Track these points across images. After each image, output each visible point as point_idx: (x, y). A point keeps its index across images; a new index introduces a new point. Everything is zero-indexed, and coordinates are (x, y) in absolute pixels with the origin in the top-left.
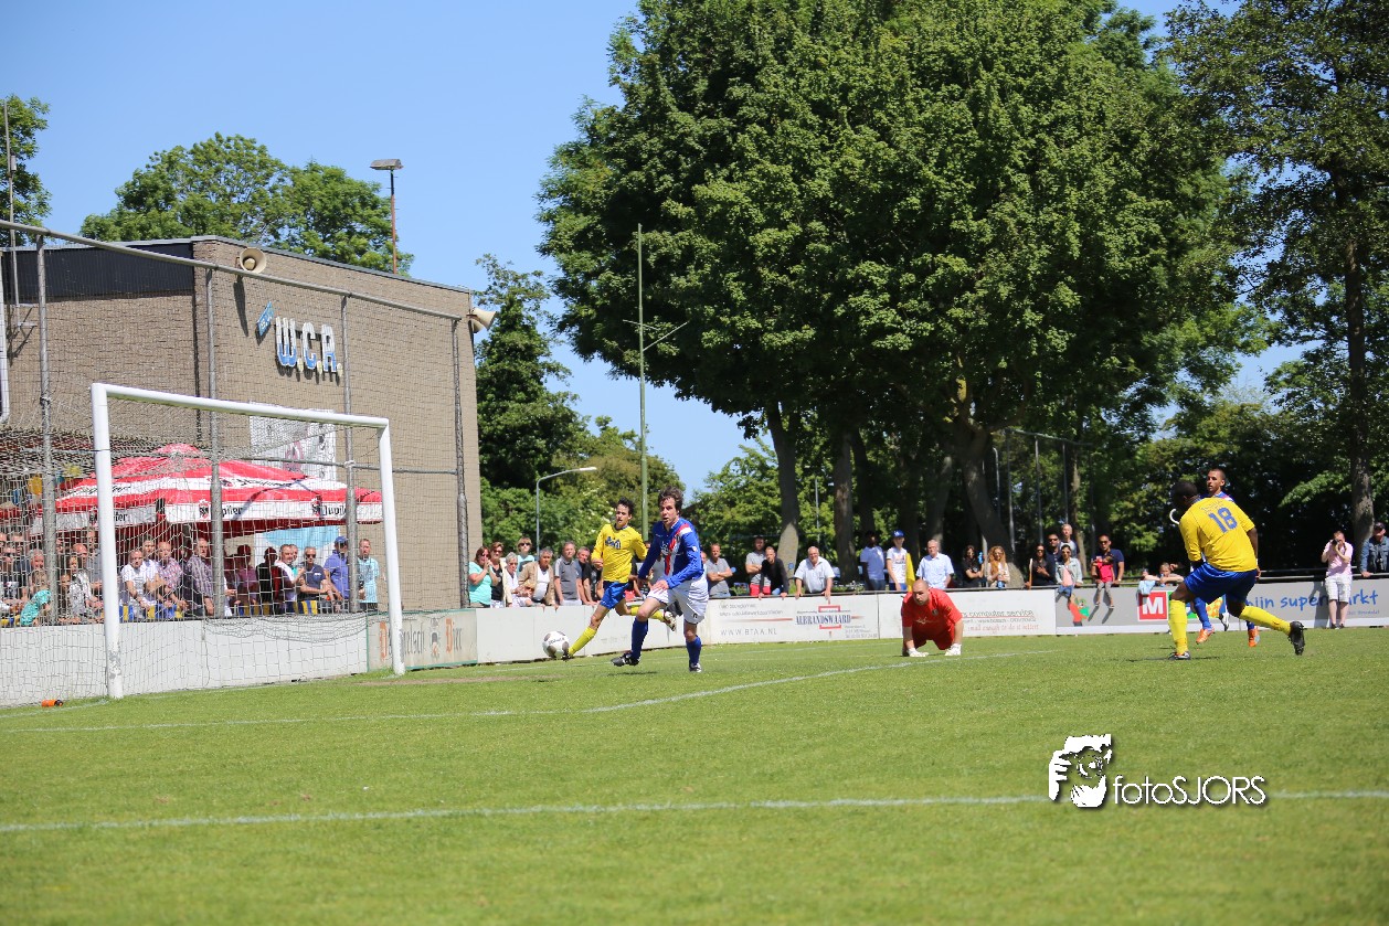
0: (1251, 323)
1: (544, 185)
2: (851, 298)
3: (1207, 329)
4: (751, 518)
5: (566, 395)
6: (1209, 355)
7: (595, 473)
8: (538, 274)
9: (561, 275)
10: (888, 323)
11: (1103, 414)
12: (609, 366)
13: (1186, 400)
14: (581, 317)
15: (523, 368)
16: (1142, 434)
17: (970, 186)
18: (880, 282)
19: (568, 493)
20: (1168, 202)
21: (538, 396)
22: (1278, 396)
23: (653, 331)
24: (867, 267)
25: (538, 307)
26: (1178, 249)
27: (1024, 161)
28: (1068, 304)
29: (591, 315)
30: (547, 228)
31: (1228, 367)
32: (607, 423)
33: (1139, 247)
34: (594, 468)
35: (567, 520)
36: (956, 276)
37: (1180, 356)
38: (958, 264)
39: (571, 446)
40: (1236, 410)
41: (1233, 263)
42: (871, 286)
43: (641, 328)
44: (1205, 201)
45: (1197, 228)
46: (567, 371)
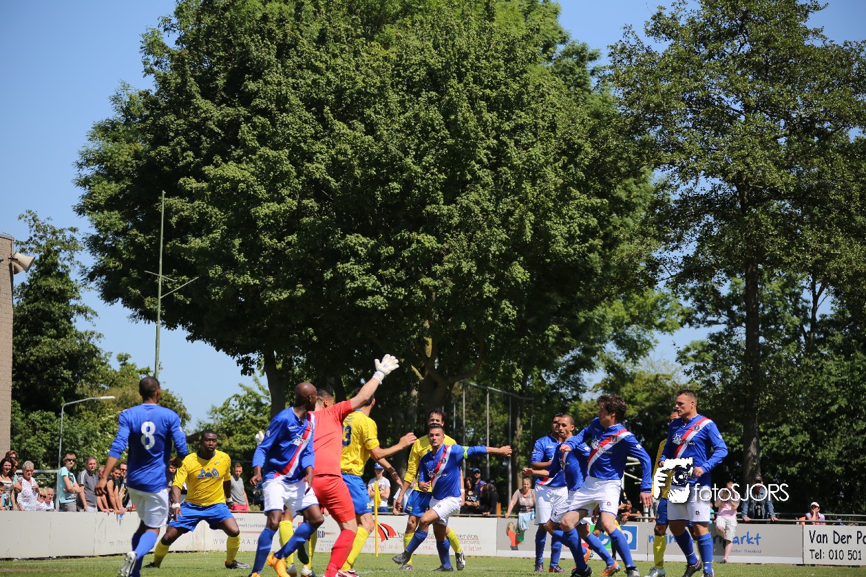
0: (667, 307)
1: (83, 155)
2: (340, 265)
3: (632, 310)
4: (245, 447)
5: (92, 333)
6: (632, 331)
7: (114, 402)
8: (74, 230)
9: (94, 232)
10: (369, 286)
11: (543, 375)
12: (129, 311)
13: (611, 367)
14: (109, 268)
15: (56, 308)
16: (575, 393)
17: (442, 177)
18: (362, 252)
19: (89, 417)
20: (605, 201)
21: (68, 334)
22: (687, 368)
23: (170, 282)
24: (352, 239)
25: (71, 258)
26: (611, 243)
27: (489, 159)
28: (520, 280)
29: (118, 266)
30: (83, 191)
31: (648, 342)
32: (126, 359)
33: (579, 237)
34: (113, 397)
35: (86, 441)
36: (427, 250)
37: (609, 330)
38: (429, 241)
39: (93, 377)
40: (652, 379)
41: (655, 255)
42: (355, 254)
43: (161, 278)
44: (635, 205)
45: (628, 226)
46: (94, 313)
